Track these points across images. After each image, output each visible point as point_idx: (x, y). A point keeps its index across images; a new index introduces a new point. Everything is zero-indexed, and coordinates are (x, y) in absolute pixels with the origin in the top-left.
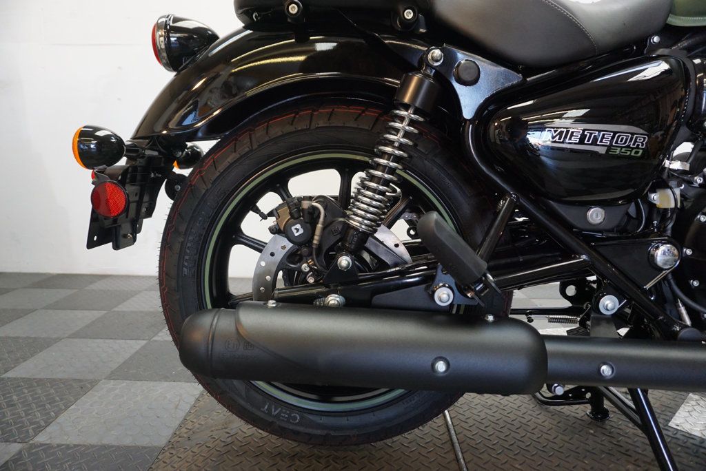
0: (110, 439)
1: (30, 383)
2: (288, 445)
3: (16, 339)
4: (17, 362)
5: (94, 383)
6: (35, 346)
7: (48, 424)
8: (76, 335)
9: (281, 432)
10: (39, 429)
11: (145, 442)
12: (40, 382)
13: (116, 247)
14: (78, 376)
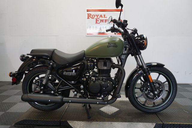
0: (18, 111)
1: (6, 103)
2: (41, 111)
3: (4, 95)
4: (4, 100)
5: (17, 103)
6: (8, 97)
7: (9, 109)
8: (15, 95)
9: (38, 109)
10: (7, 110)
11: (23, 112)
12: (8, 103)
13: (16, 85)
14: (14, 102)
